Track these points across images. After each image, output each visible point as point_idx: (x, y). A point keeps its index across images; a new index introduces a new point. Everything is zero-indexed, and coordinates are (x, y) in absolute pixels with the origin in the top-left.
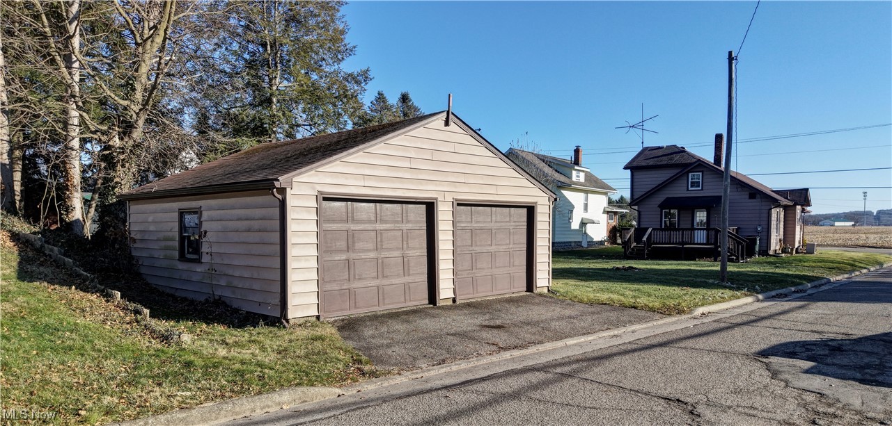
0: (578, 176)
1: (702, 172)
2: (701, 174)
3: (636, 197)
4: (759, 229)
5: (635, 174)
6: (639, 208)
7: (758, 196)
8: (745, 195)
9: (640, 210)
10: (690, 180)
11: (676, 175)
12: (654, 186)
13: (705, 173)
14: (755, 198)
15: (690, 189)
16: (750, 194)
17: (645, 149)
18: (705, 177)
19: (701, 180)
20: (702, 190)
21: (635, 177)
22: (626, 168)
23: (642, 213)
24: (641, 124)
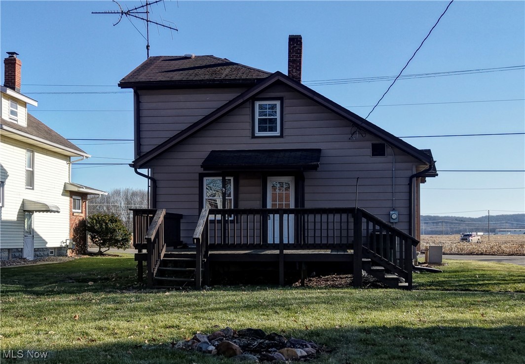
0: (13, 113)
1: (281, 99)
2: (278, 103)
3: (146, 149)
4: (394, 216)
5: (144, 99)
6: (153, 173)
7: (388, 150)
8: (366, 147)
9: (156, 177)
10: (257, 117)
11: (230, 102)
12: (184, 127)
13: (286, 102)
14: (383, 154)
15: (257, 134)
16: (373, 145)
17: (151, 62)
18: (286, 110)
19: (278, 117)
20: (282, 136)
21: (144, 106)
22: (123, 85)
23: (159, 184)
24: (144, 10)
